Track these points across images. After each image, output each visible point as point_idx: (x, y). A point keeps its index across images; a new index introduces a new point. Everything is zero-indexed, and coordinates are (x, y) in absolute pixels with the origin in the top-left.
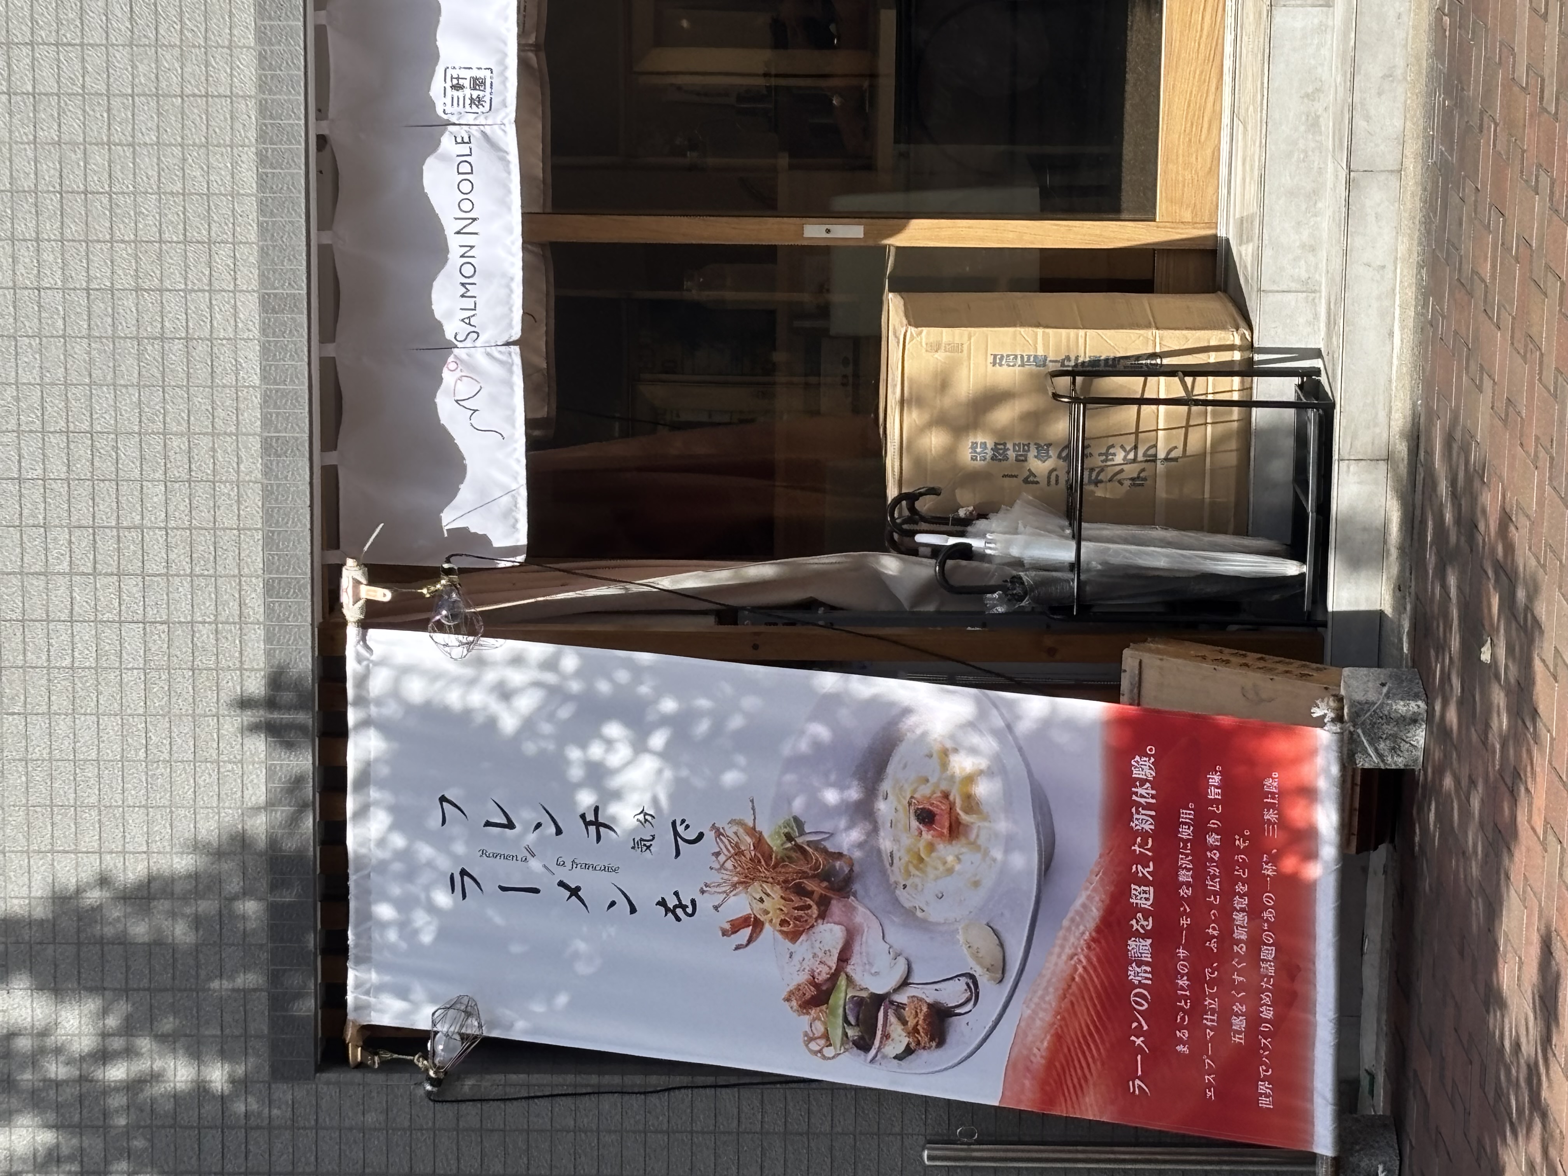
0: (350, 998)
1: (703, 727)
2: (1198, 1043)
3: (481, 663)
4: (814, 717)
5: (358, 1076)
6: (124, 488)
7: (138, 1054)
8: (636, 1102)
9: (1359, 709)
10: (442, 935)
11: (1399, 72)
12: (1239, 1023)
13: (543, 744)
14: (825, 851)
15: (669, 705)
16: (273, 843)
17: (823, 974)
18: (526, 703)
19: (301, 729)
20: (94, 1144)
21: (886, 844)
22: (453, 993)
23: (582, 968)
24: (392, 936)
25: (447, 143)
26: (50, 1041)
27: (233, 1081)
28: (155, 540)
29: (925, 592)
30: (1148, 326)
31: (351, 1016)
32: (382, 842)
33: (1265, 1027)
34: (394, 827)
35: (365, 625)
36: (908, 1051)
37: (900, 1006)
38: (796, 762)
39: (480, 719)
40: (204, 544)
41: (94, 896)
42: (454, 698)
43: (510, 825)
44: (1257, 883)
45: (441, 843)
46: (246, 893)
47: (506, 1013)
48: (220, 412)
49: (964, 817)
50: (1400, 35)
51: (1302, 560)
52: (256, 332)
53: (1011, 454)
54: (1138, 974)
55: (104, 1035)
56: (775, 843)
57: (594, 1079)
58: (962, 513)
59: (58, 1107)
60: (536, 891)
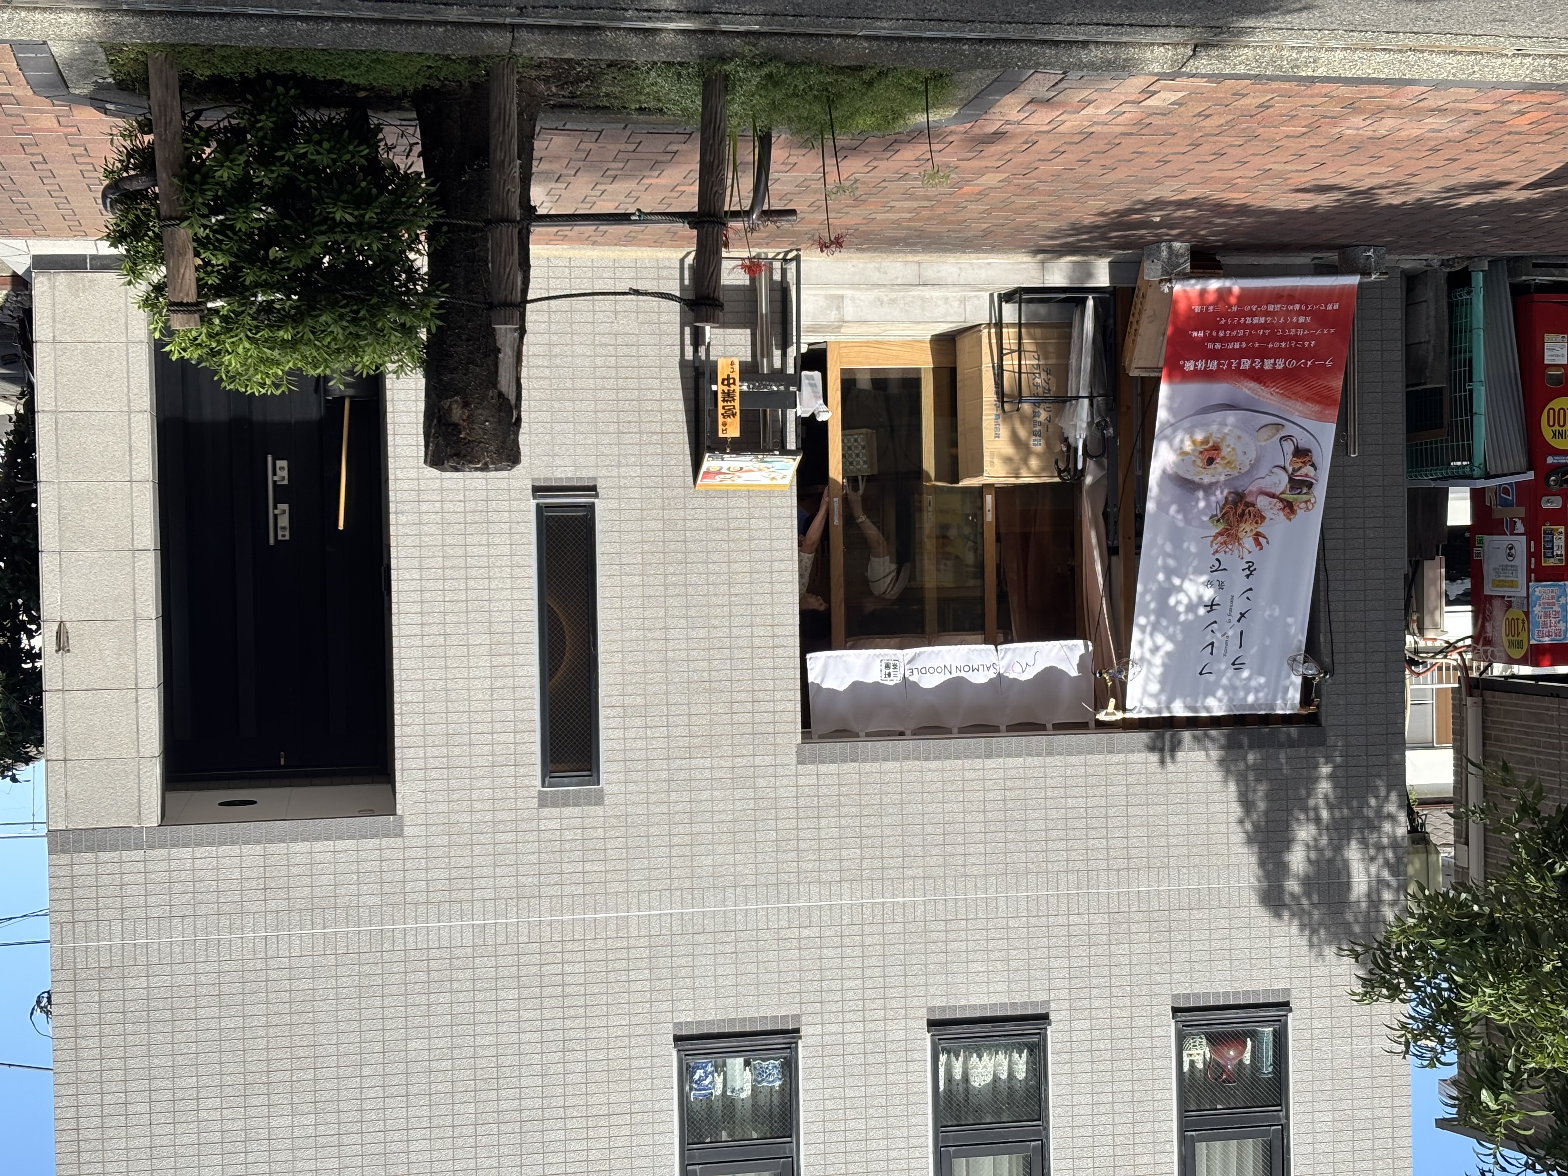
0: (1288, 712)
1: (1171, 562)
2: (1310, 337)
3: (1142, 659)
4: (1167, 513)
5: (1323, 708)
6: (1069, 816)
7: (1316, 804)
8: (1332, 585)
9: (1165, 272)
10: (1261, 674)
11: (877, 265)
12: (1302, 320)
13: (1178, 632)
14: (1224, 505)
15: (1161, 577)
16: (1222, 748)
17: (1281, 505)
18: (1160, 639)
19: (1172, 736)
20: (1357, 823)
21: (1222, 478)
22: (1286, 667)
23: (1277, 612)
24: (1261, 695)
25: (914, 678)
26: (1311, 843)
27: (1326, 763)
28: (1091, 802)
29: (1099, 464)
30: (981, 370)
31: (1296, 712)
32: (1220, 700)
33: (1303, 308)
34: (1214, 695)
35: (1124, 710)
36: (1313, 465)
37: (1294, 470)
38: (1187, 520)
39: (1167, 660)
40: (1091, 781)
41: (1249, 826)
42: (1158, 671)
43: (1212, 644)
44: (1240, 314)
45: (1222, 674)
46: (1245, 759)
47: (1295, 643)
48: (1036, 775)
49: (1211, 444)
50: (861, 265)
51: (1086, 299)
52: (1001, 760)
53: (1038, 428)
54: (1280, 364)
55: (1308, 820)
56: (1221, 527)
57: (1322, 604)
58: (1064, 449)
59: (1341, 839)
60: (1242, 632)
